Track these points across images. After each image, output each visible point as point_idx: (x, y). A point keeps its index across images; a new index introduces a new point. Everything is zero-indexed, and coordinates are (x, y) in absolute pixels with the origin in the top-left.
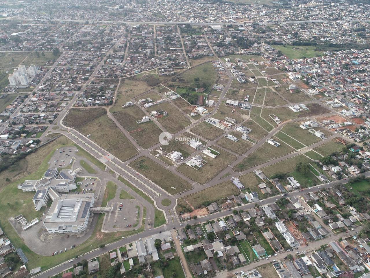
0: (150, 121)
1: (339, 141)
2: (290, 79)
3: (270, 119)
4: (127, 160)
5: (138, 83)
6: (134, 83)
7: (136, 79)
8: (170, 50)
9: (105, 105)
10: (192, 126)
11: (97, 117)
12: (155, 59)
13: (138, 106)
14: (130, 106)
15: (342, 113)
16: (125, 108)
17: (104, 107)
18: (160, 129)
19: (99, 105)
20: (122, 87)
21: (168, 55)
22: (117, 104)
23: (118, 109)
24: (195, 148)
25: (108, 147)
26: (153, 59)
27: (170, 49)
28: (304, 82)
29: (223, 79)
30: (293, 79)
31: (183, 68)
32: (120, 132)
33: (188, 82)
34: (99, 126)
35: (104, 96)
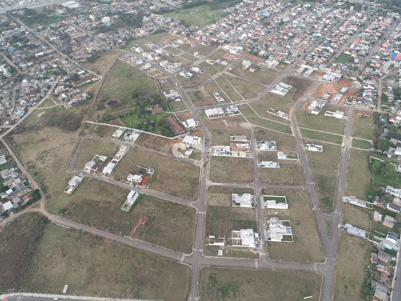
0: (141, 197)
1: (361, 115)
2: (233, 54)
3: (273, 116)
4: (188, 296)
5: (42, 134)
6: (37, 138)
7: (32, 128)
8: (35, 57)
9: (29, 203)
10: (205, 172)
11: (38, 239)
12: (29, 81)
13: (93, 179)
14: (79, 186)
15: (323, 79)
16: (73, 192)
17: (29, 210)
18: (170, 202)
19: (15, 210)
20: (22, 154)
21: (43, 66)
22: (50, 192)
23: (63, 202)
24: (251, 206)
25: (129, 290)
26: (24, 81)
27: (36, 55)
28: (250, 53)
29: (164, 80)
30: (236, 54)
31: (92, 82)
32: (115, 245)
33: (124, 102)
34: (64, 256)
35: (7, 188)
